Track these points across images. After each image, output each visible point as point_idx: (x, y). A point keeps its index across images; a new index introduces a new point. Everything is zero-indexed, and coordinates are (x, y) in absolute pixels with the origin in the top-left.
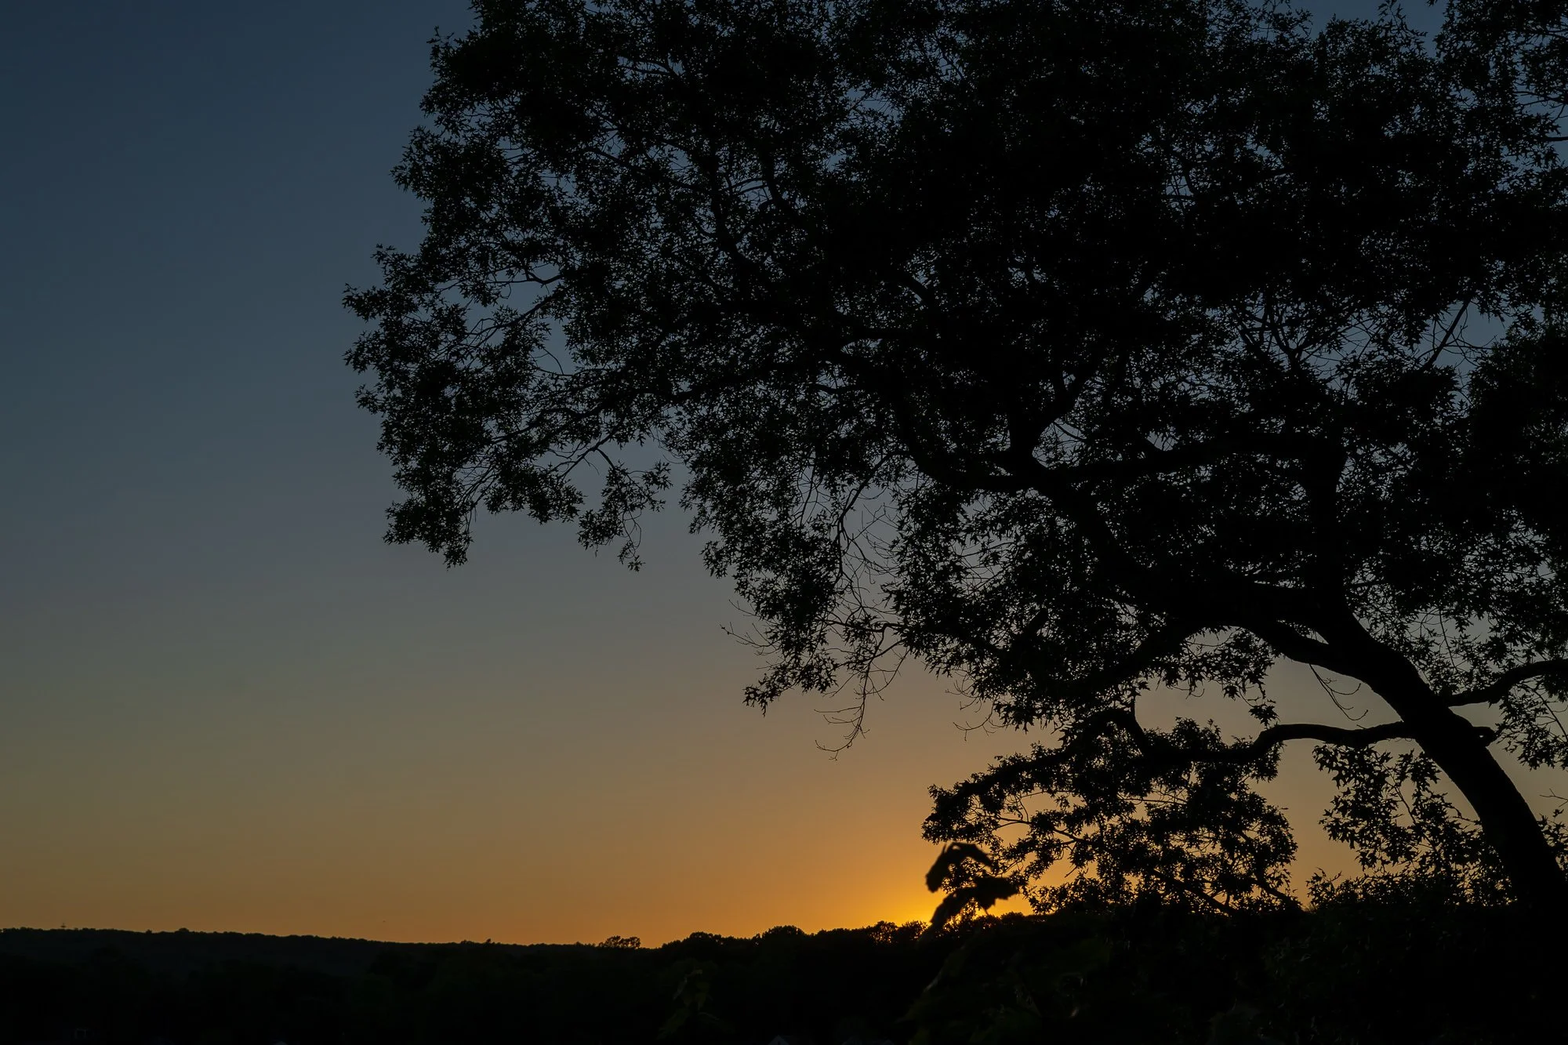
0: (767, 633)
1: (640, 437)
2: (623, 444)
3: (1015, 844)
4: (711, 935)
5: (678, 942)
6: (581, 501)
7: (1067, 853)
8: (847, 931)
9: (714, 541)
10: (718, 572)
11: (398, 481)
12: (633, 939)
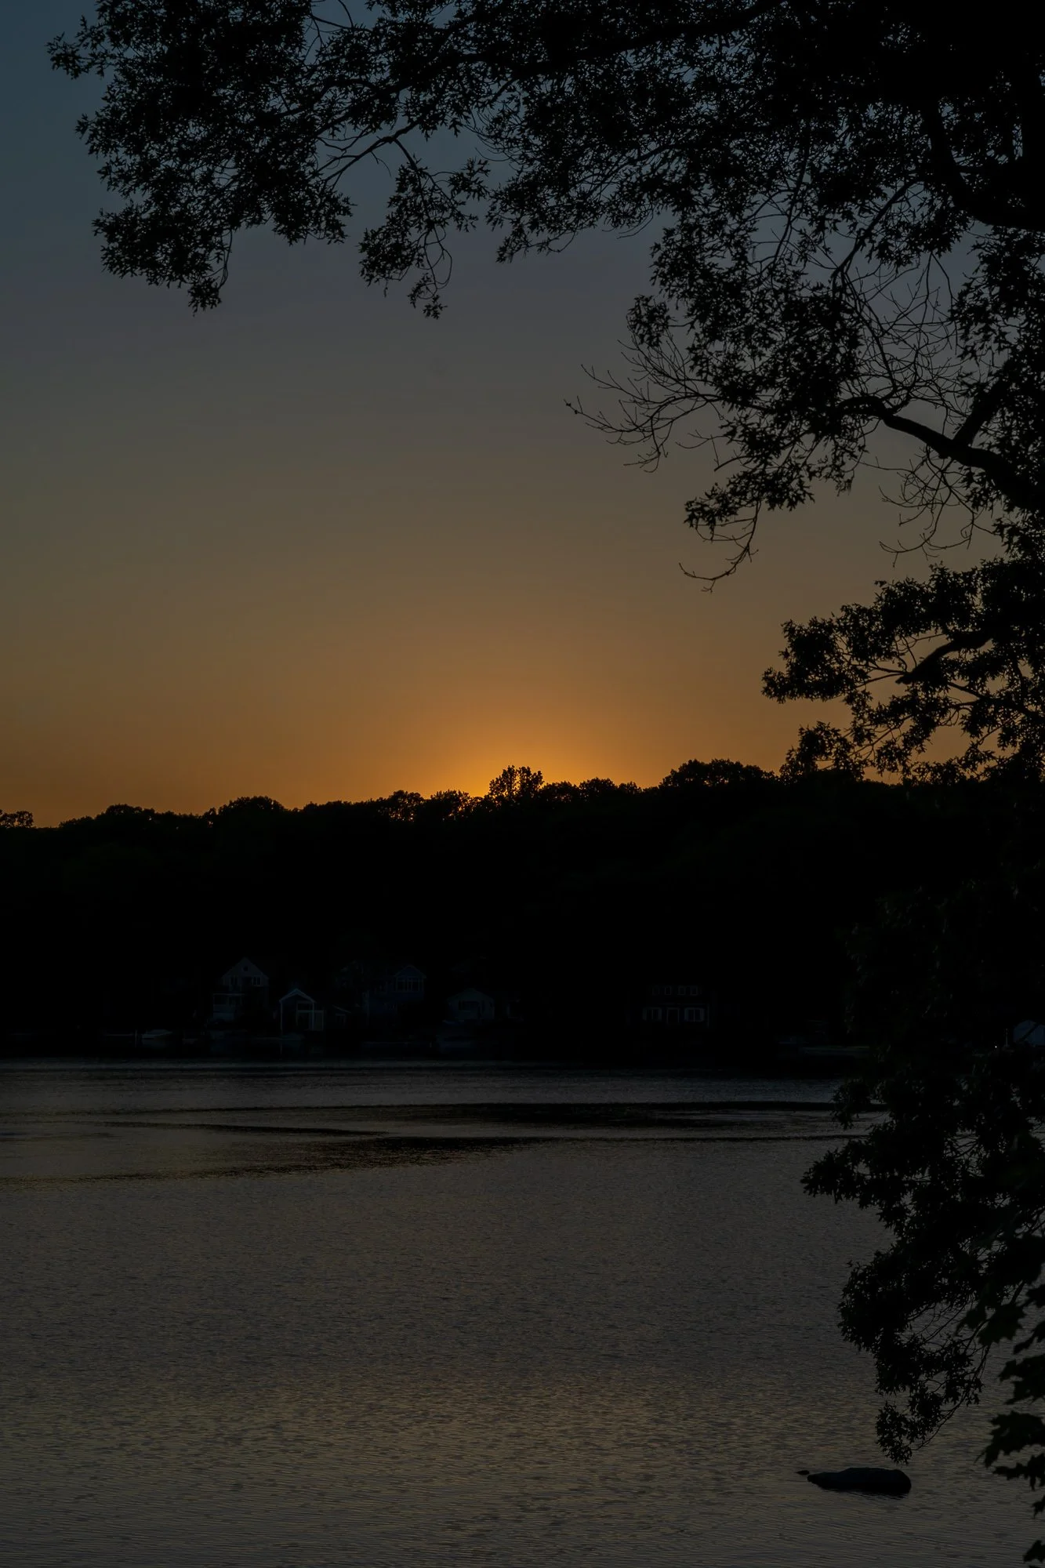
0: (722, 427)
1: (455, 123)
2: (429, 132)
3: (886, 703)
4: (138, 809)
5: (89, 818)
6: (346, 211)
7: (956, 717)
8: (347, 805)
9: (647, 296)
10: (651, 339)
11: (107, 179)
12: (22, 814)
